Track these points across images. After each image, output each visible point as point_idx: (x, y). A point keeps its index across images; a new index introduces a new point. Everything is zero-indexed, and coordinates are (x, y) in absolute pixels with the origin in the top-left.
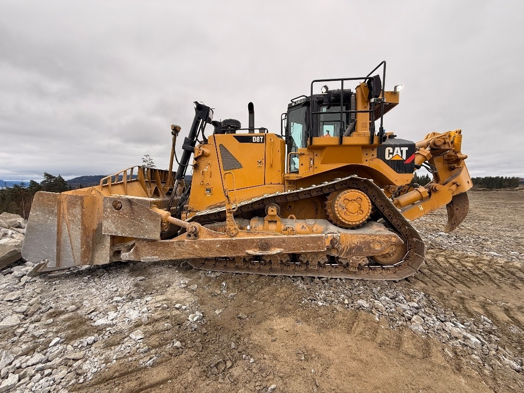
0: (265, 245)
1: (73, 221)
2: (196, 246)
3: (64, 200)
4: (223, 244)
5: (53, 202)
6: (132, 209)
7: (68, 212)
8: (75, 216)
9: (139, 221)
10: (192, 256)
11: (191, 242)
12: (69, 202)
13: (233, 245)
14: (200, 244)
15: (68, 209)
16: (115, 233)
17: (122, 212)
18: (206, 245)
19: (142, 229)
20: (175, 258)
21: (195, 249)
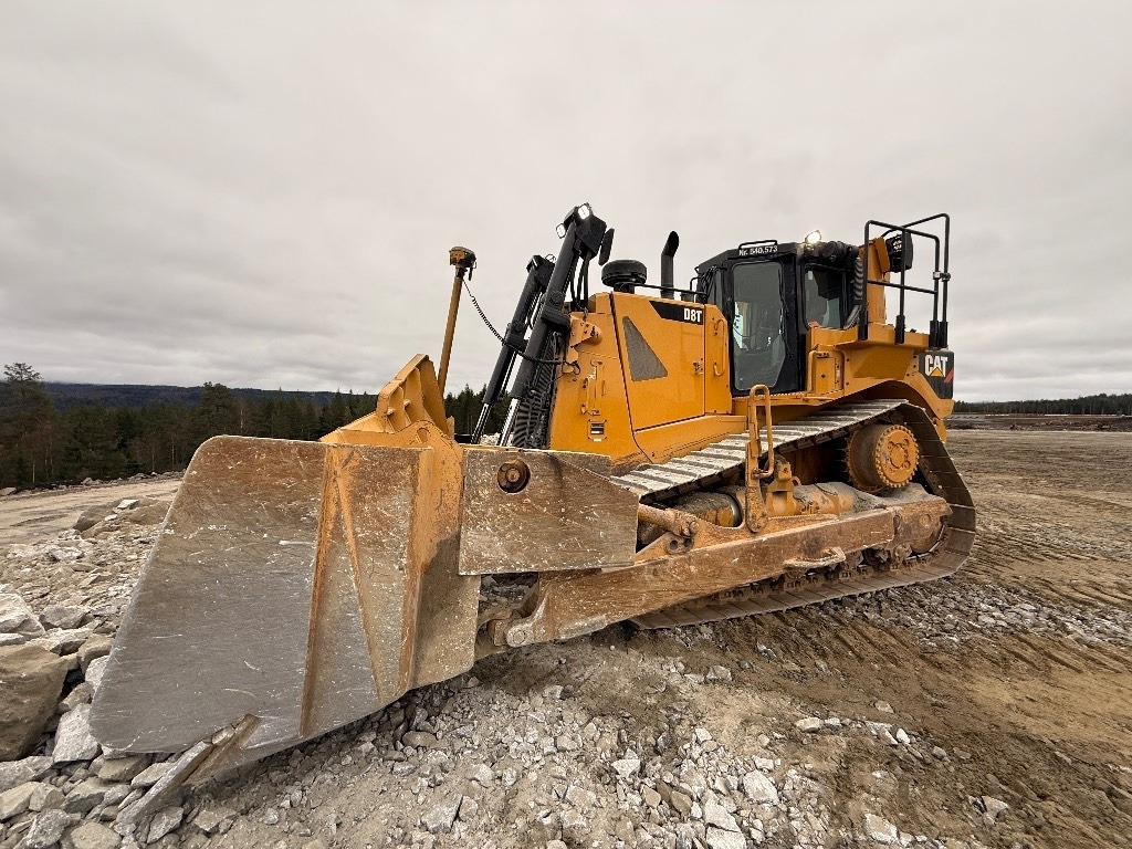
0: (813, 544)
1: (376, 542)
2: (692, 568)
3: (338, 469)
4: (745, 552)
5: (299, 478)
6: (562, 485)
7: (355, 511)
8: (385, 524)
9: (582, 520)
10: (683, 597)
11: (681, 560)
12: (361, 474)
13: (763, 553)
14: (701, 561)
15: (356, 498)
16: (506, 564)
17: (530, 496)
18: (713, 563)
19: (590, 543)
20: (644, 611)
21: (690, 576)
